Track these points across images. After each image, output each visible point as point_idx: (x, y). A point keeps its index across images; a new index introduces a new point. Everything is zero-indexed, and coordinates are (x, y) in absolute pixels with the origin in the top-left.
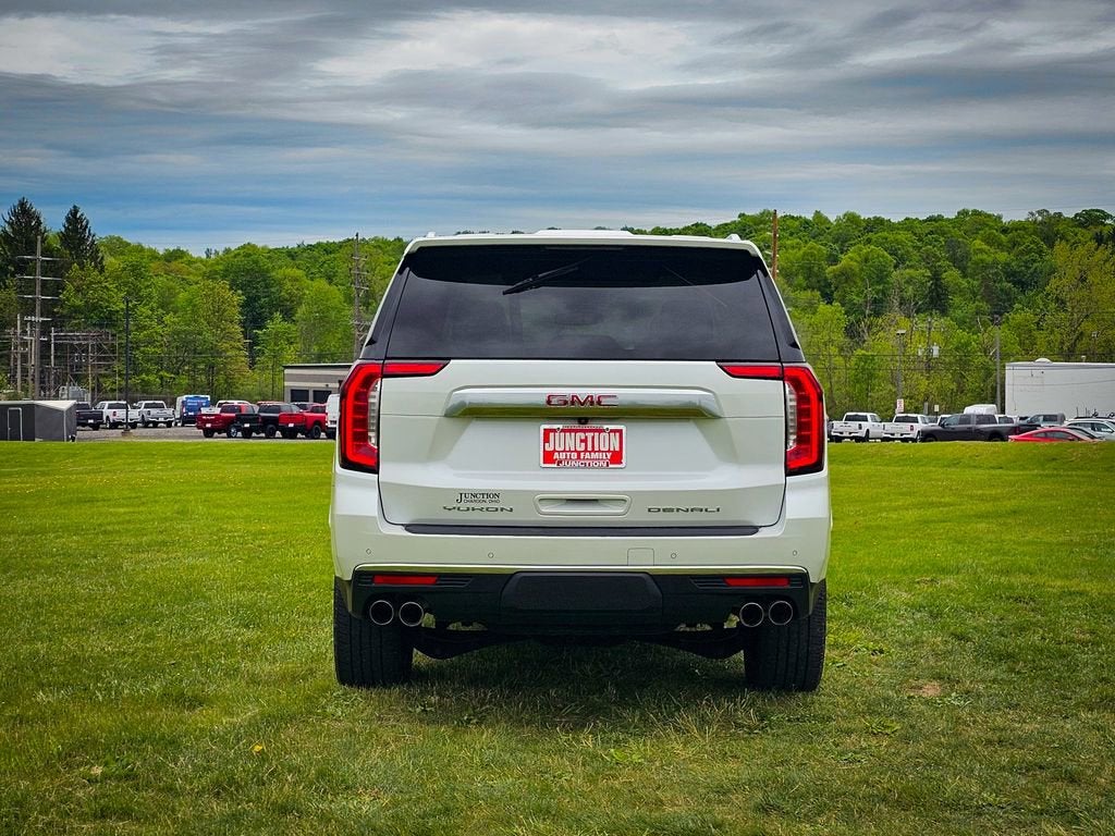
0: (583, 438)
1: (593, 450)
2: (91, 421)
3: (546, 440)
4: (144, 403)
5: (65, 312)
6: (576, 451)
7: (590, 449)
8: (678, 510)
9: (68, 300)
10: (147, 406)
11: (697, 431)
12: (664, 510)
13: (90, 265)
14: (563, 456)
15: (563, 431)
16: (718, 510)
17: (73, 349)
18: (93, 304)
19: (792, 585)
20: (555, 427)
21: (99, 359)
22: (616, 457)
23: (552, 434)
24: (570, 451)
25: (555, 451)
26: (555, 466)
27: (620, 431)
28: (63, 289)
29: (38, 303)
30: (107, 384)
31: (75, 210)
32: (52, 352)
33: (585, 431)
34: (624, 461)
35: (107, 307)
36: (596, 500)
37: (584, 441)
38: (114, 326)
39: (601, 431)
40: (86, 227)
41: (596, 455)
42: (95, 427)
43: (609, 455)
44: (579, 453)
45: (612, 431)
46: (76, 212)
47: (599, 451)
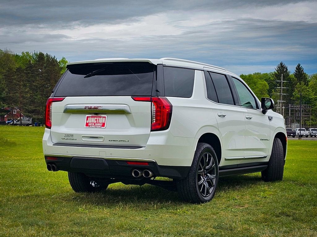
0: (96, 119)
1: (98, 123)
2: (292, 135)
3: (87, 120)
4: (311, 129)
5: (294, 99)
6: (94, 123)
7: (97, 122)
8: (117, 141)
9: (295, 95)
10: (312, 130)
11: (126, 117)
12: (113, 141)
13: (303, 83)
14: (91, 124)
15: (92, 117)
16: (128, 141)
17: (296, 111)
18: (304, 96)
19: (149, 165)
20: (89, 116)
21: (306, 114)
22: (103, 125)
23: (89, 118)
24: (92, 123)
25: (89, 123)
26: (88, 127)
27: (105, 117)
28: (294, 91)
29: (281, 96)
30: (308, 123)
31: (299, 65)
32: (290, 112)
33: (97, 117)
34: (105, 126)
35: (308, 97)
36: (97, 137)
37: (96, 120)
38: (310, 103)
39: (101, 117)
40: (303, 71)
41: (98, 124)
42: (294, 137)
43: (102, 124)
44: (95, 123)
45: (103, 117)
46: (299, 66)
47: (100, 123)
